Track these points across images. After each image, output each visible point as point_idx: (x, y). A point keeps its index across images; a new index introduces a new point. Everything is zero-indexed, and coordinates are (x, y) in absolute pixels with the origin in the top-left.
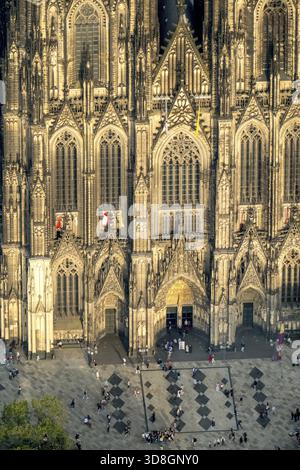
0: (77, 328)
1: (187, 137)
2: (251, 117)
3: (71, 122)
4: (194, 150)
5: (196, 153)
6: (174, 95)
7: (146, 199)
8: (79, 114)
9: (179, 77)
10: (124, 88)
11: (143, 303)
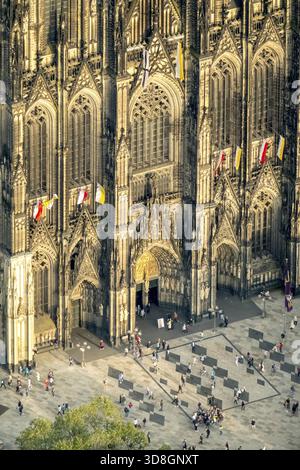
0: (51, 327)
1: (157, 87)
2: (224, 51)
3: (45, 93)
4: (164, 101)
5: (166, 104)
6: (147, 41)
7: (126, 163)
8: (53, 82)
9: (149, 21)
10: (95, 45)
11: (125, 284)
